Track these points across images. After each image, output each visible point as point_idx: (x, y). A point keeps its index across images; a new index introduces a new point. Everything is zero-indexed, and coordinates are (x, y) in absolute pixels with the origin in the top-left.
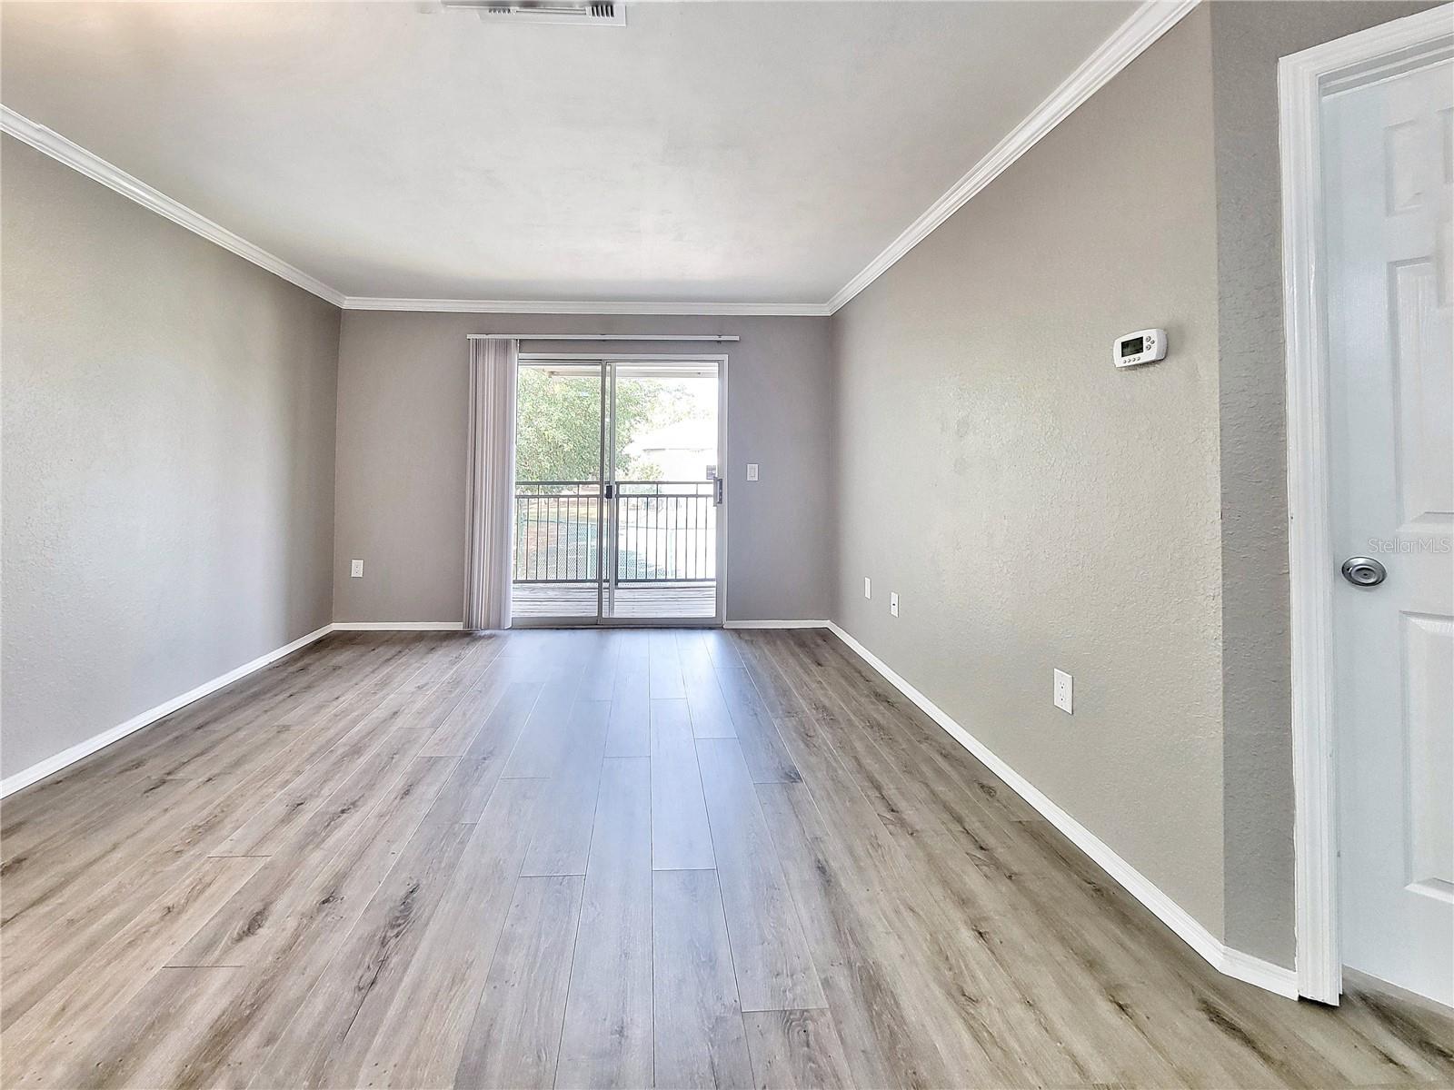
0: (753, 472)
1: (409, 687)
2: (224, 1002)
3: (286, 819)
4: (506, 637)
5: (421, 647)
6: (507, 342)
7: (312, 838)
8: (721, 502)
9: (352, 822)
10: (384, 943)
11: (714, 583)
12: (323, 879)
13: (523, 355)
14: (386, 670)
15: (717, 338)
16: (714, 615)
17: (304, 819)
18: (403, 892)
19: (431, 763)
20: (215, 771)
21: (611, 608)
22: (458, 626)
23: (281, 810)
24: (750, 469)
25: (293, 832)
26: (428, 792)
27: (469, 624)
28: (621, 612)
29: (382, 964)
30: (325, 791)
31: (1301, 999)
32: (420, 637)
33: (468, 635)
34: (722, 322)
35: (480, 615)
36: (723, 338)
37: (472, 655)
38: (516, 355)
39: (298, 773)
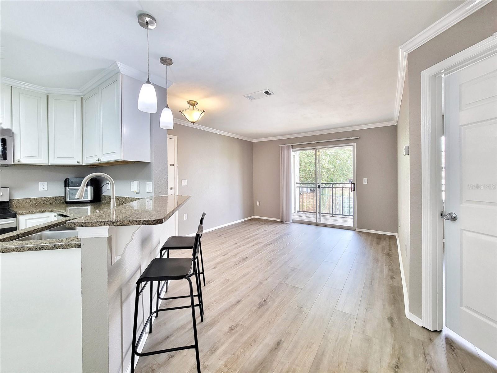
0: (365, 181)
1: (263, 230)
2: (219, 261)
3: (234, 245)
4: (291, 224)
5: (270, 223)
6: (289, 146)
7: (236, 248)
8: (354, 190)
9: (243, 247)
10: (240, 261)
11: (352, 217)
12: (236, 253)
13: (293, 149)
14: (261, 226)
15: (351, 138)
16: (353, 226)
17: (236, 245)
18: (246, 257)
19: (260, 243)
20: (226, 236)
21: (320, 220)
22: (279, 220)
23: (233, 244)
24: (365, 180)
25: (234, 246)
26: (257, 247)
27: (282, 219)
28: (323, 221)
29: (239, 263)
30: (241, 243)
31: (423, 327)
32: (271, 221)
33: (282, 222)
34: (353, 133)
35: (284, 219)
36: (353, 138)
37: (280, 226)
38: (291, 150)
39: (238, 239)
